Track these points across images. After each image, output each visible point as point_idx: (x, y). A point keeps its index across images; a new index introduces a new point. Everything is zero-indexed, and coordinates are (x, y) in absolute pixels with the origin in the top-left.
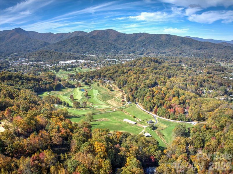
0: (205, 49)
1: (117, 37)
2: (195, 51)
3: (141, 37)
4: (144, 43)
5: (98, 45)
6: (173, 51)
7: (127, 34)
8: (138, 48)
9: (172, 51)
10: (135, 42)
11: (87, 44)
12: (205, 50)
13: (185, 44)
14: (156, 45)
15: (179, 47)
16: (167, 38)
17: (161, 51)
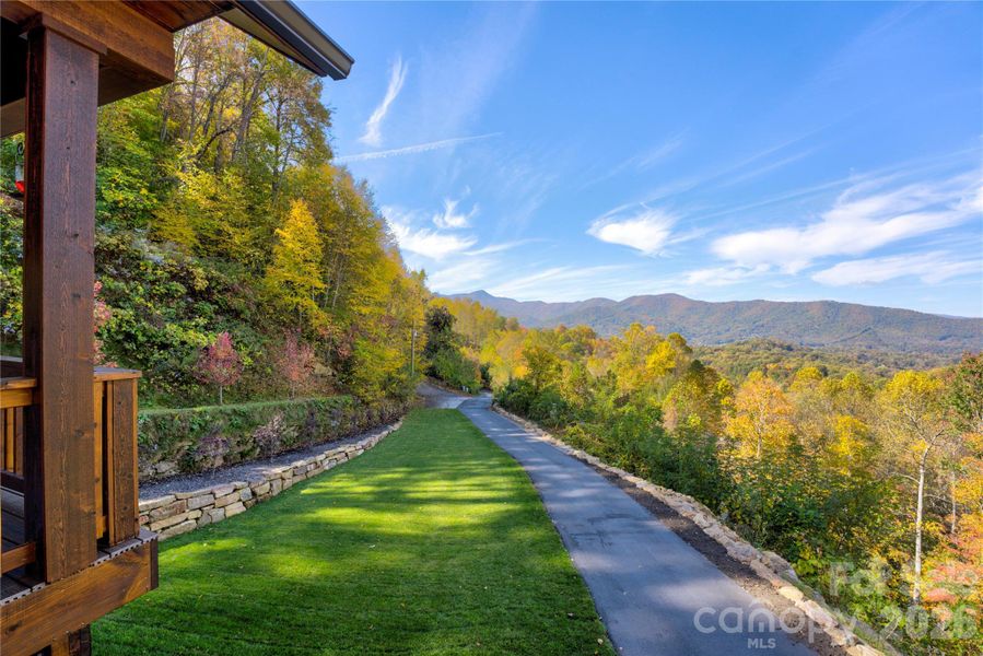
0: (966, 337)
1: (688, 308)
2: (925, 341)
3: (749, 309)
4: (757, 323)
6: (845, 340)
8: (742, 333)
9: (842, 341)
10: (735, 321)
13: (890, 324)
14: (792, 326)
15: (866, 330)
16: (827, 311)
17: (807, 339)
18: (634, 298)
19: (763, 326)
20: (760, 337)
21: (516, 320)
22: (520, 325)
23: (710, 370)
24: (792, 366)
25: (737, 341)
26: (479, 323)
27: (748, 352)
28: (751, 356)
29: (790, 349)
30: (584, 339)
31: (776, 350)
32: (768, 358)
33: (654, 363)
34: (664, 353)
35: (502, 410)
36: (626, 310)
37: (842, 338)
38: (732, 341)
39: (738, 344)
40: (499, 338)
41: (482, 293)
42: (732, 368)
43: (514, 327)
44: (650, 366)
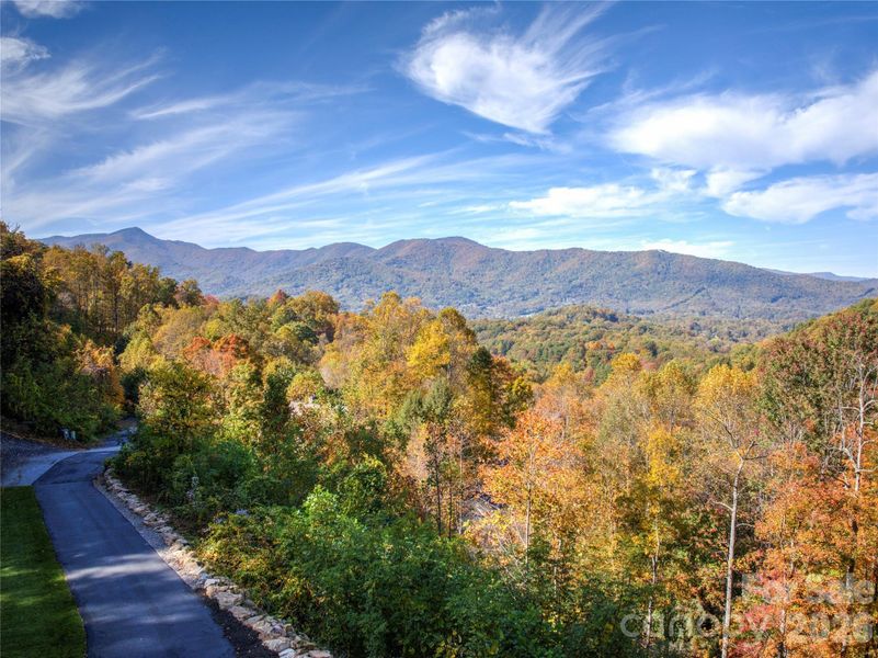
0: (794, 298)
1: (481, 262)
2: (757, 304)
3: (564, 261)
4: (573, 283)
5: (414, 288)
6: (677, 304)
7: (514, 253)
8: (555, 298)
9: (673, 306)
10: (546, 279)
11: (374, 283)
12: (794, 302)
13: (723, 282)
14: (617, 286)
15: (699, 291)
16: (656, 265)
17: (635, 305)
18: (400, 244)
19: (581, 286)
20: (578, 303)
21: (194, 285)
22: (203, 294)
23: (501, 364)
24: (616, 343)
25: (548, 309)
26: (123, 292)
27: (562, 326)
28: (565, 332)
29: (613, 318)
30: (318, 316)
31: (597, 322)
32: (586, 333)
33: (418, 358)
34: (434, 340)
35: (116, 484)
36: (388, 264)
37: (674, 302)
38: (541, 309)
39: (550, 314)
40: (158, 321)
41: (134, 235)
42: (541, 352)
43: (193, 299)
44: (412, 362)
